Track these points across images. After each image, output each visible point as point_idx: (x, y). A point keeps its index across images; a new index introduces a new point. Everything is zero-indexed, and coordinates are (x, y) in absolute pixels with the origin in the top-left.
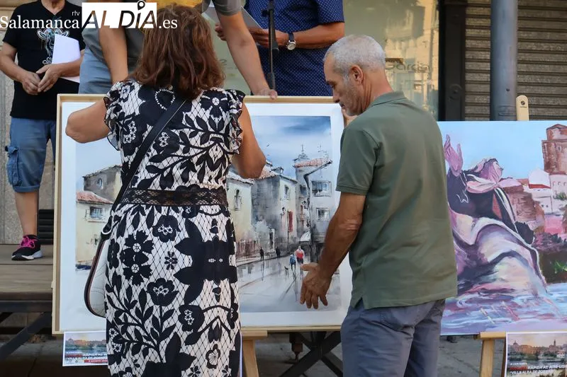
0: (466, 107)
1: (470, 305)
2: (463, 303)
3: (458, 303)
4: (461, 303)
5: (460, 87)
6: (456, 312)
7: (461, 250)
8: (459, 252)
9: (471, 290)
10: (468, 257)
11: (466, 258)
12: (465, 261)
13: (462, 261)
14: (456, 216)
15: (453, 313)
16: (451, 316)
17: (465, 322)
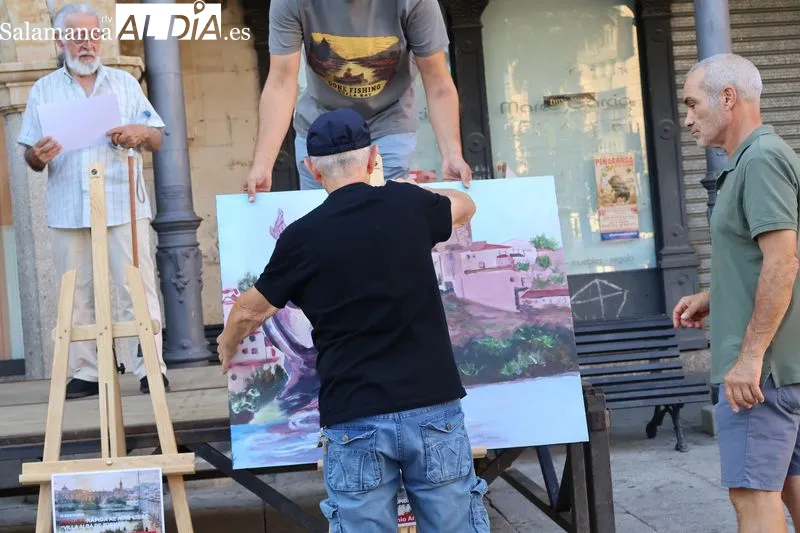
0: (683, 148)
1: (306, 426)
2: (298, 424)
3: (290, 423)
4: (294, 424)
5: (671, 121)
6: (288, 435)
7: (295, 355)
8: (292, 357)
9: (308, 406)
10: (305, 363)
11: (302, 366)
12: (301, 369)
13: (297, 370)
14: (289, 312)
15: (284, 436)
16: (280, 441)
17: (300, 448)
